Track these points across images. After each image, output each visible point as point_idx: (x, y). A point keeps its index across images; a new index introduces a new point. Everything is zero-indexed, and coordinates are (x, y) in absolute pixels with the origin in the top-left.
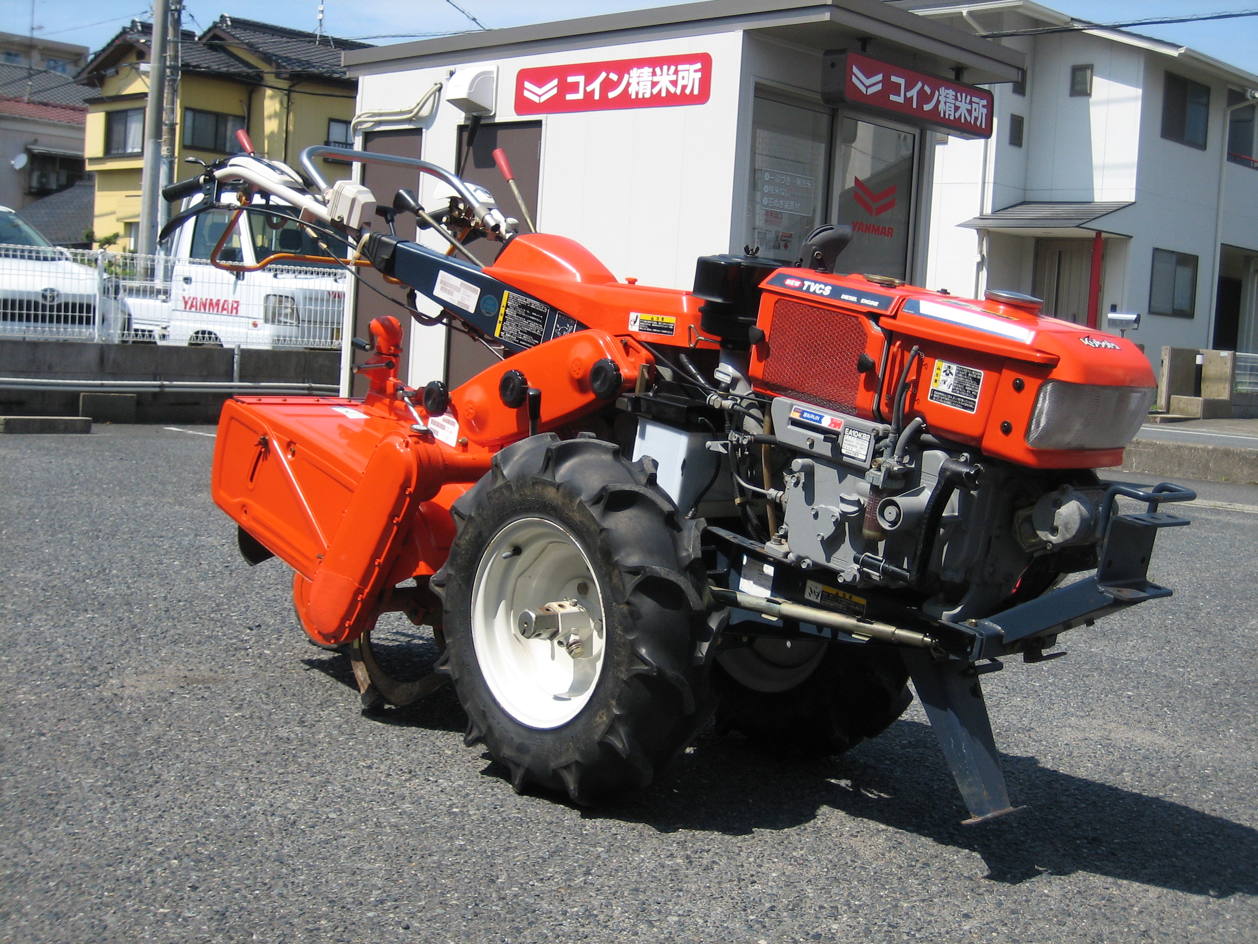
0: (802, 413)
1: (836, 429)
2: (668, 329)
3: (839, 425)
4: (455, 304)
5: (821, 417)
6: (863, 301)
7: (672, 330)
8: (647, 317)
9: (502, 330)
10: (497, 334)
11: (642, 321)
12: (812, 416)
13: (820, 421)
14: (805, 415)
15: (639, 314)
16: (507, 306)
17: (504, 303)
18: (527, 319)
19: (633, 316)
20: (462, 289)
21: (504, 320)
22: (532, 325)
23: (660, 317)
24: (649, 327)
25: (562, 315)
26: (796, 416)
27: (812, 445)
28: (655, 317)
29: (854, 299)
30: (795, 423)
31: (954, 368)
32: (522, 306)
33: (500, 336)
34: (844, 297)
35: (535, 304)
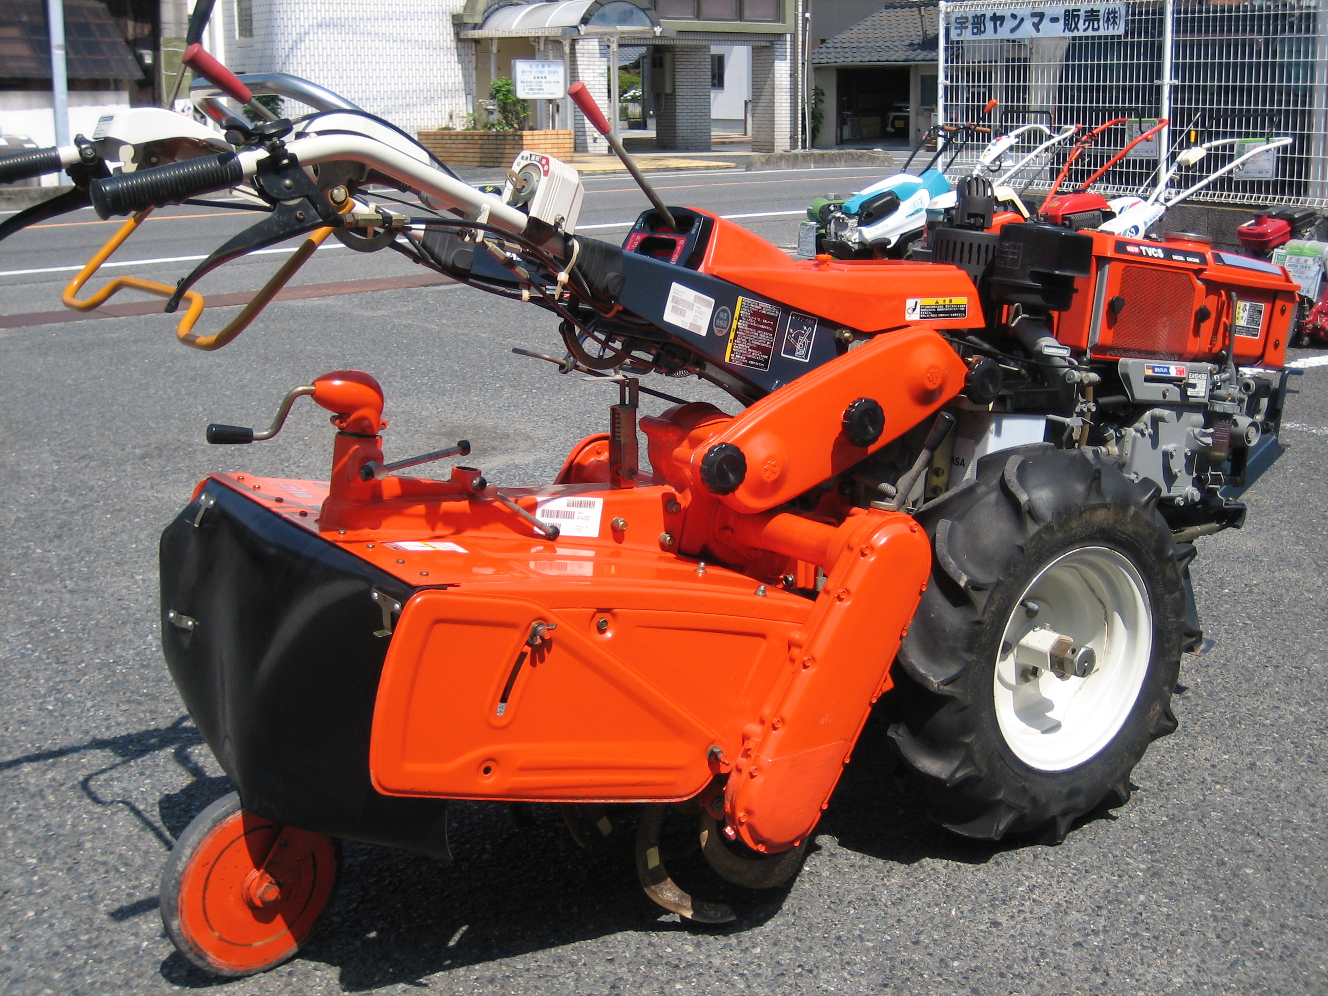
0: (1153, 368)
1: (1182, 376)
2: (959, 311)
3: (1183, 371)
4: (687, 328)
5: (1168, 368)
6: (1189, 259)
7: (964, 312)
8: (931, 301)
9: (732, 352)
10: (727, 360)
11: (922, 307)
12: (1162, 370)
13: (1168, 373)
14: (1156, 370)
15: (919, 300)
16: (740, 318)
17: (737, 315)
18: (757, 329)
19: (910, 303)
20: (696, 304)
21: (736, 336)
22: (763, 336)
23: (947, 300)
24: (933, 313)
25: (797, 316)
26: (1149, 372)
27: (1164, 396)
28: (940, 301)
29: (1181, 258)
30: (1148, 379)
31: (1248, 304)
32: (756, 314)
33: (731, 360)
34: (1175, 257)
35: (766, 307)
